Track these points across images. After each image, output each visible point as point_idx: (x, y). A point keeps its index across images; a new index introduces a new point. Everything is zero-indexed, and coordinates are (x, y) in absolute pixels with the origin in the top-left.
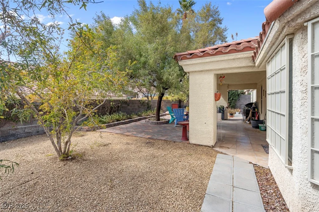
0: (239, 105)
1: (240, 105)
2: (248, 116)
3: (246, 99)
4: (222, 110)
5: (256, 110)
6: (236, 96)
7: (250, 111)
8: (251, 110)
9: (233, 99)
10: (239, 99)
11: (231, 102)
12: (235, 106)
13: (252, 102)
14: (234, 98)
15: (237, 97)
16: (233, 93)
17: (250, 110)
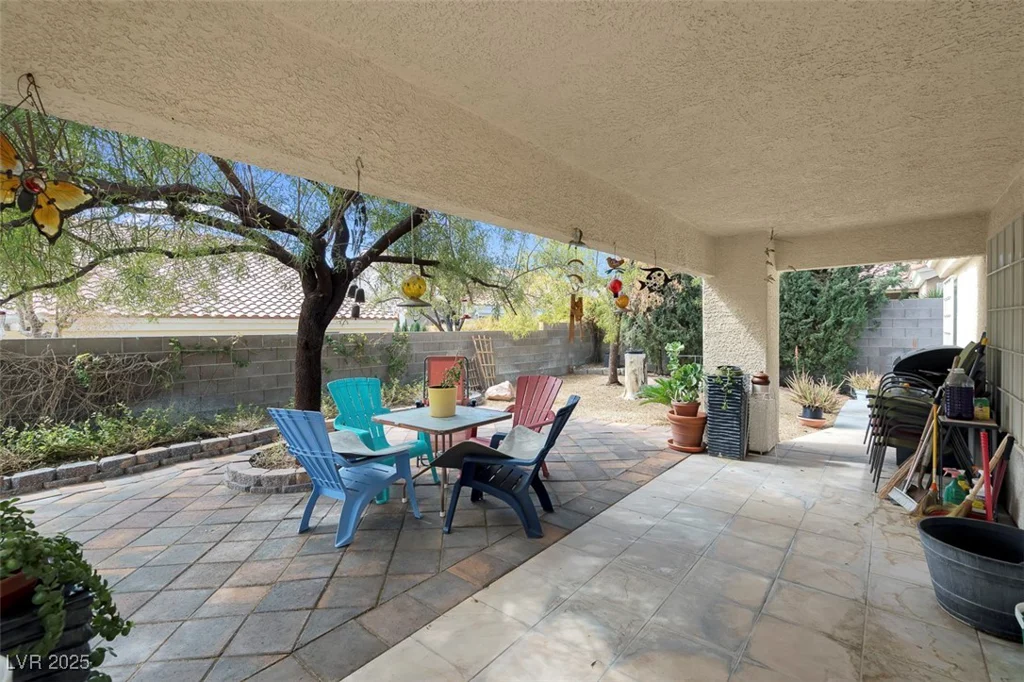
0: (877, 354)
1: (884, 352)
2: (912, 452)
3: (917, 322)
4: (730, 396)
5: (982, 410)
6: (856, 308)
7: (923, 413)
8: (935, 411)
9: (838, 324)
10: (878, 324)
11: (829, 341)
12: (850, 357)
13: (947, 342)
14: (845, 319)
15: (863, 310)
16: (841, 293)
17: (929, 408)
